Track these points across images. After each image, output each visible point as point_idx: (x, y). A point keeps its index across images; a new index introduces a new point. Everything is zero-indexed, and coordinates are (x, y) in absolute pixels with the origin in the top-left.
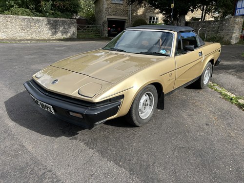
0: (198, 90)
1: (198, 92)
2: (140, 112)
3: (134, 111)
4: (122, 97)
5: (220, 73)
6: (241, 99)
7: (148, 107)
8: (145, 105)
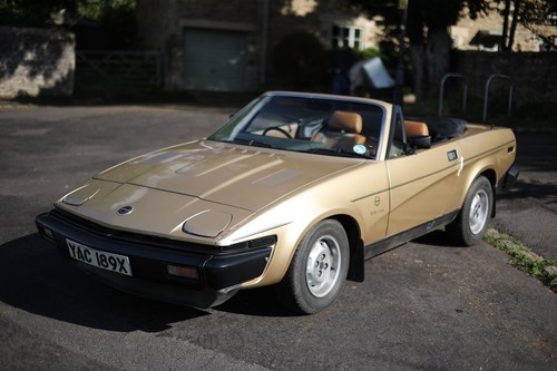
0: (458, 249)
1: (458, 253)
2: (309, 282)
3: (296, 275)
4: (273, 239)
5: (525, 209)
6: (552, 264)
7: (327, 272)
8: (320, 265)
